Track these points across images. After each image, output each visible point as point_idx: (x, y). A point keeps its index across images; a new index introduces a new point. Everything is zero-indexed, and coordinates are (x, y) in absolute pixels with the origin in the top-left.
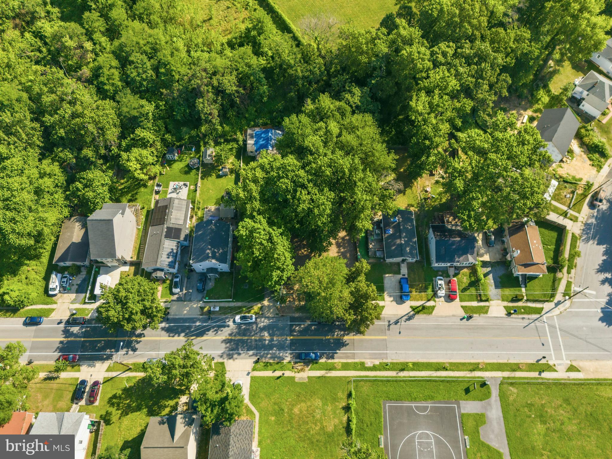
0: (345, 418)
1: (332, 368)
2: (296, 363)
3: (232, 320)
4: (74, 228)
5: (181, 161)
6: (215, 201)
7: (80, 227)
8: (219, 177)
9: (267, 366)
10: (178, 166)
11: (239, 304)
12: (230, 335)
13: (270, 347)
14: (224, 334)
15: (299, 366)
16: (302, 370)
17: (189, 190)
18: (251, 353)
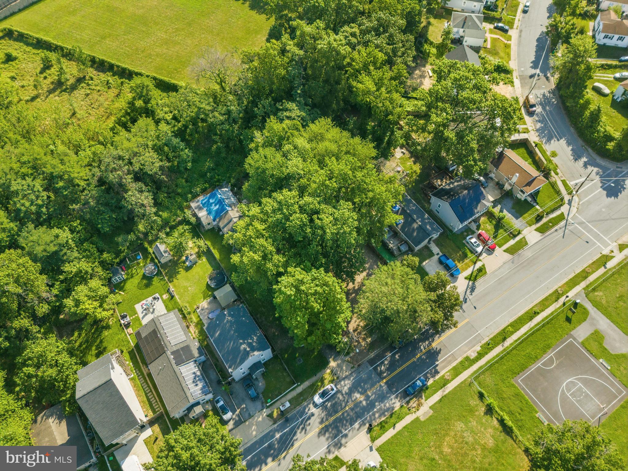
0: (495, 422)
1: (445, 383)
2: (408, 403)
3: (311, 406)
4: (50, 427)
5: (132, 277)
6: (202, 295)
7: (57, 421)
8: (188, 269)
9: (383, 427)
10: (132, 285)
11: (307, 384)
12: (322, 422)
13: (371, 405)
14: (315, 426)
15: (413, 403)
16: (420, 405)
17: (164, 302)
18: (356, 425)
